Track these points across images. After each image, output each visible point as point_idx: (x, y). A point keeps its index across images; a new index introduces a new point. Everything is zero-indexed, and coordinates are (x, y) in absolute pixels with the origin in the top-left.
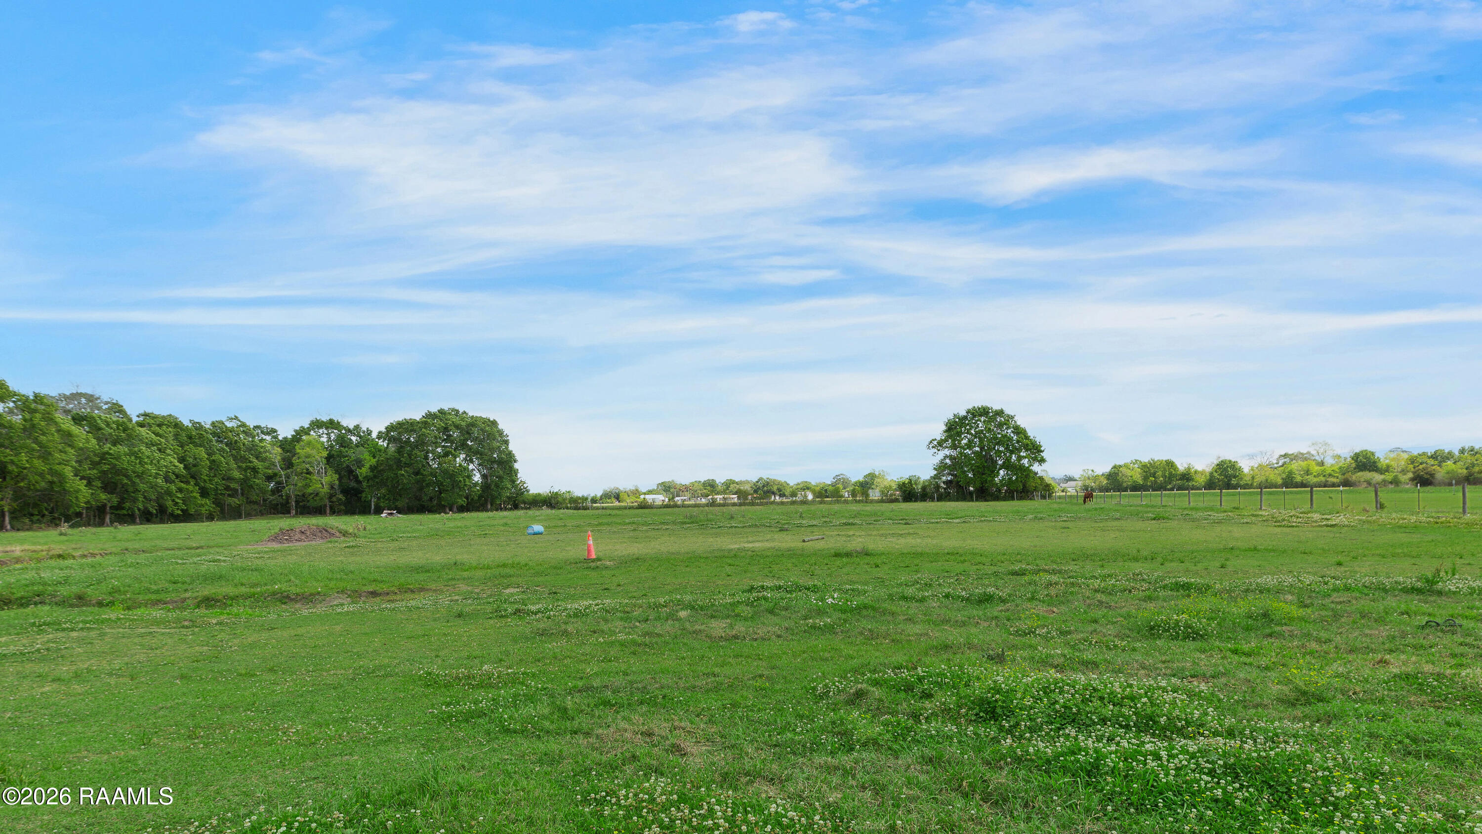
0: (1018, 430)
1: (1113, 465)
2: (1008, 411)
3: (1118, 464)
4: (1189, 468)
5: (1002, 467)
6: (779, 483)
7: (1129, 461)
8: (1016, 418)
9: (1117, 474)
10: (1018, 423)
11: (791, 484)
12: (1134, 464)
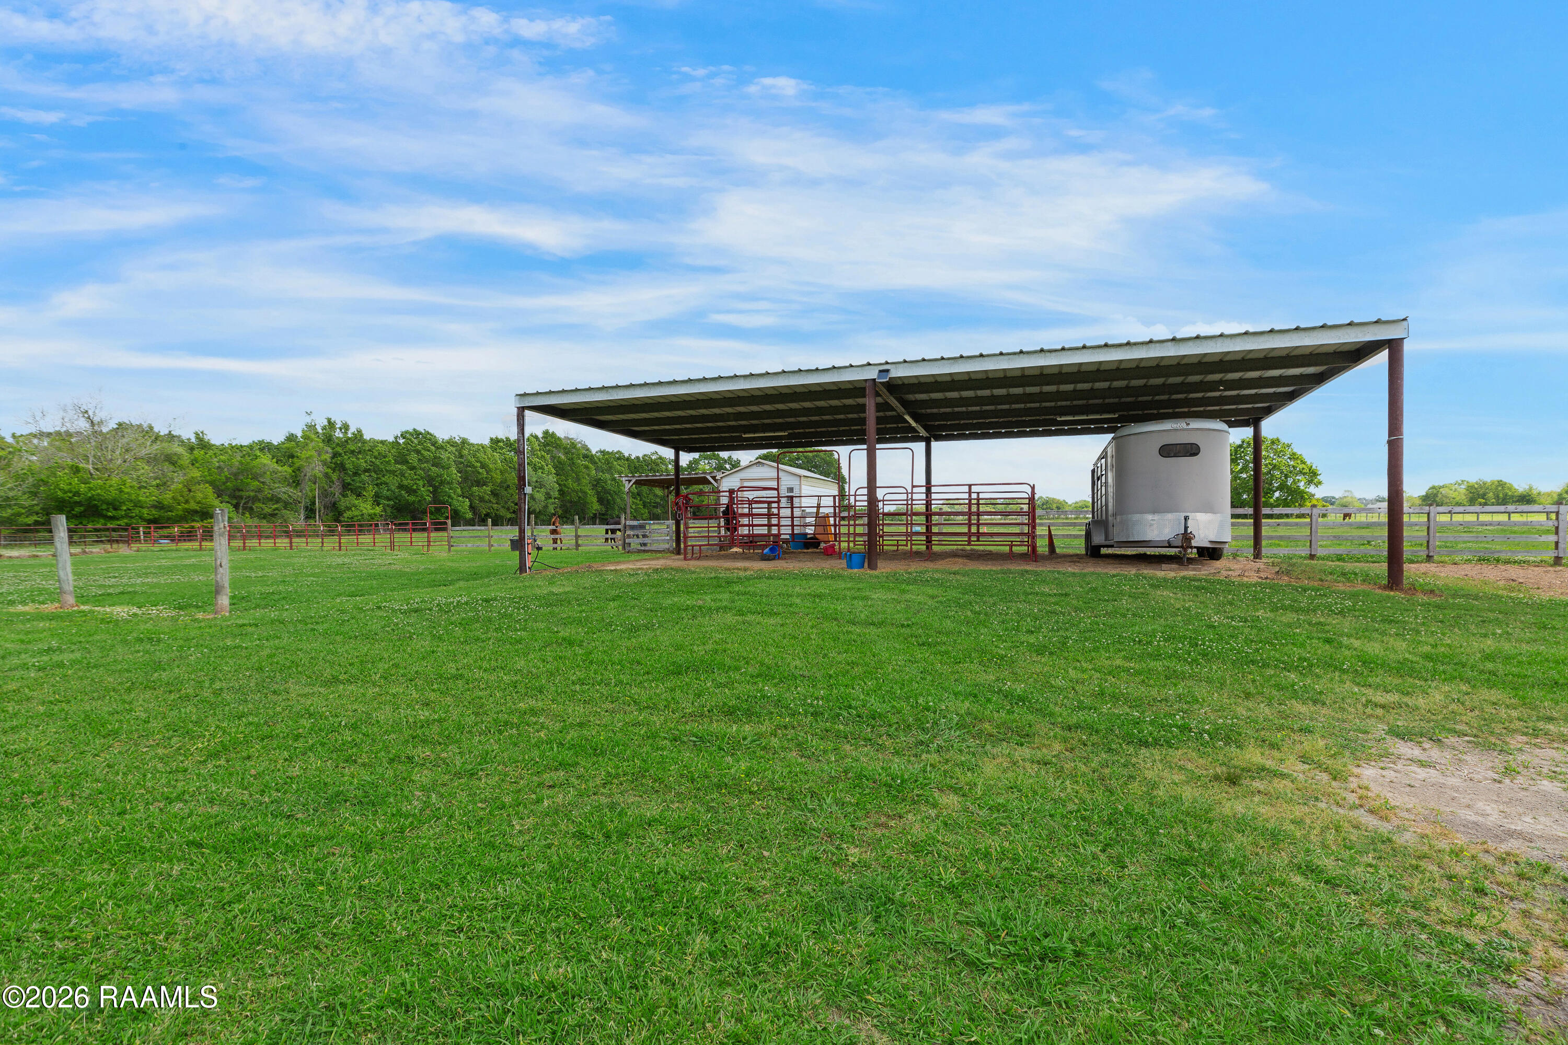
0: (1293, 457)
1: (1431, 486)
2: (1284, 440)
3: (1436, 484)
4: (1531, 489)
5: (1278, 489)
6: (1058, 502)
7: (1453, 482)
8: (1292, 446)
9: (1436, 495)
10: (1295, 451)
11: (1070, 503)
12: (1460, 485)
